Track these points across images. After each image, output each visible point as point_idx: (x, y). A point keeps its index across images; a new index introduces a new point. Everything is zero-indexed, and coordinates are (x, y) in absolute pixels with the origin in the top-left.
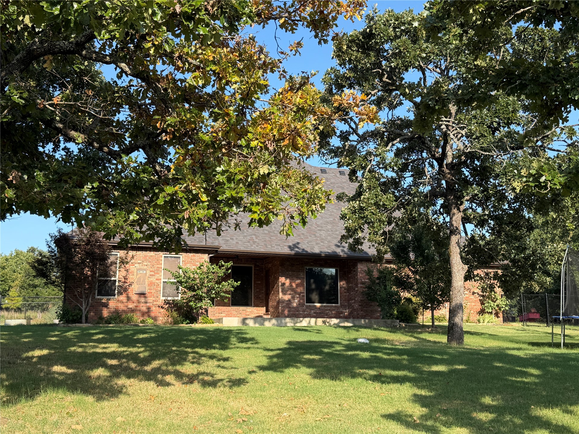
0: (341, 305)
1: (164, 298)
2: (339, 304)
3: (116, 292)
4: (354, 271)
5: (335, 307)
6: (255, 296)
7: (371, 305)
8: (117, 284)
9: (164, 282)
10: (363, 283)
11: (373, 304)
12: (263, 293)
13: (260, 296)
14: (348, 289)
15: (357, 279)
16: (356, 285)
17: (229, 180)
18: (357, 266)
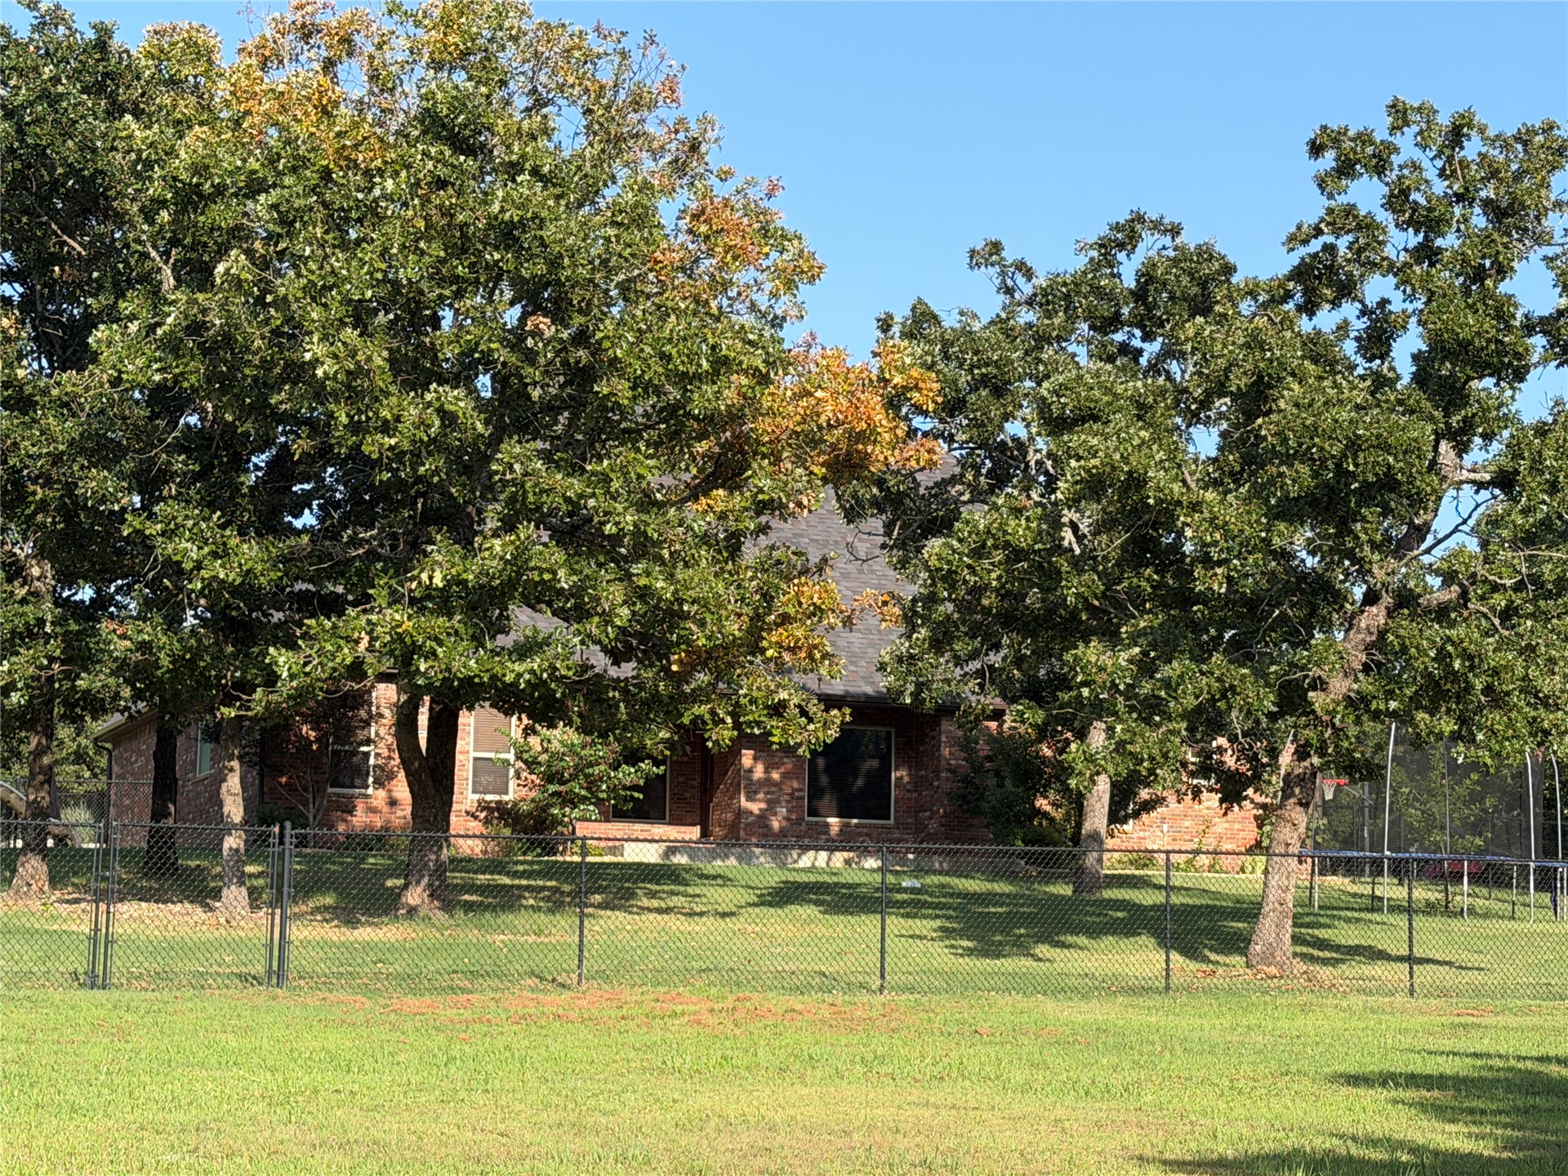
0: (897, 823)
1: (477, 797)
2: (892, 821)
3: (371, 780)
4: (933, 738)
5: (883, 827)
6: (673, 795)
7: (971, 826)
8: (372, 761)
9: (476, 759)
10: (951, 770)
11: (976, 822)
12: (693, 787)
13: (687, 795)
14: (918, 784)
15: (938, 759)
16: (937, 774)
17: (751, 702)
18: (939, 725)
